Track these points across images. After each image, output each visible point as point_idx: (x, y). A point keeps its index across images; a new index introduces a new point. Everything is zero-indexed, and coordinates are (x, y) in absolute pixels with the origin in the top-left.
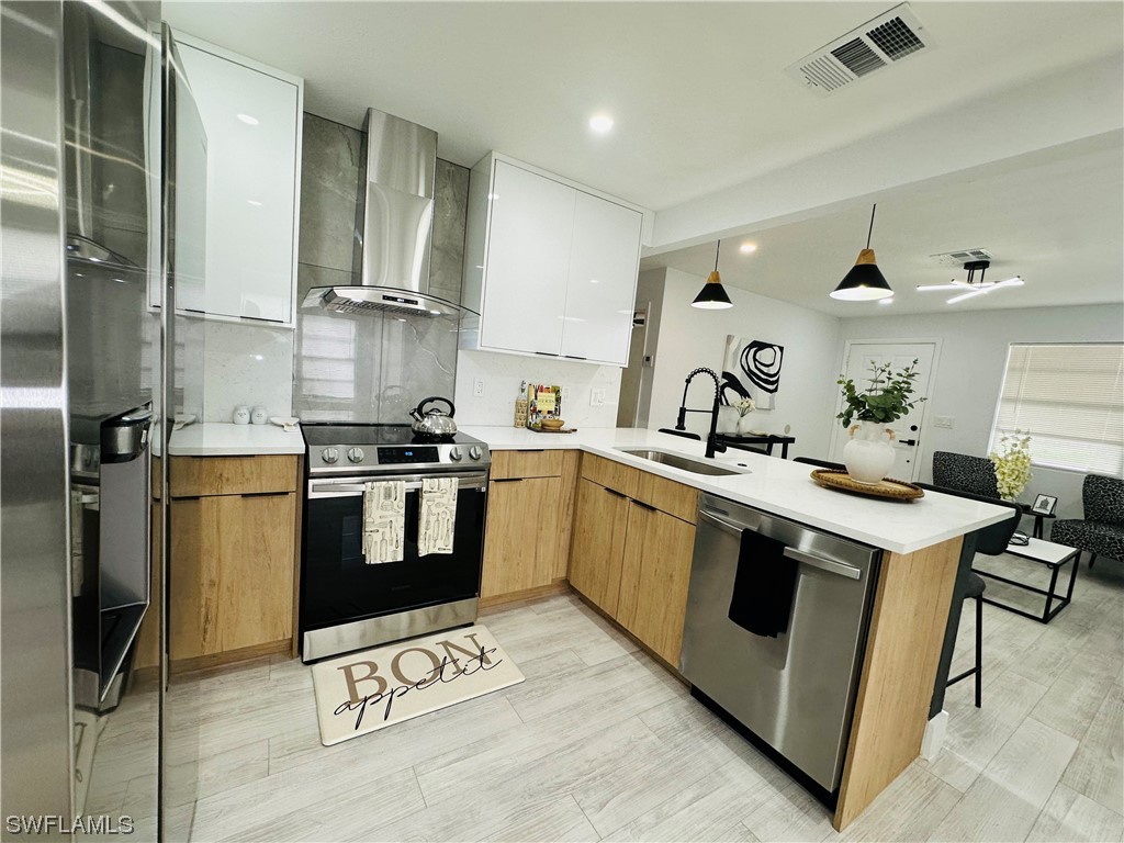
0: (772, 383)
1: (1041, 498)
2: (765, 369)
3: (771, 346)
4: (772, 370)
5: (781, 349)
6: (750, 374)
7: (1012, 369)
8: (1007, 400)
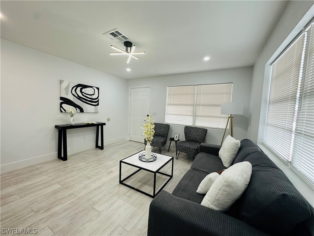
0: (95, 102)
1: (176, 135)
2: (89, 97)
3: (91, 87)
4: (94, 97)
5: (98, 89)
6: (79, 98)
7: (169, 95)
8: (168, 105)
